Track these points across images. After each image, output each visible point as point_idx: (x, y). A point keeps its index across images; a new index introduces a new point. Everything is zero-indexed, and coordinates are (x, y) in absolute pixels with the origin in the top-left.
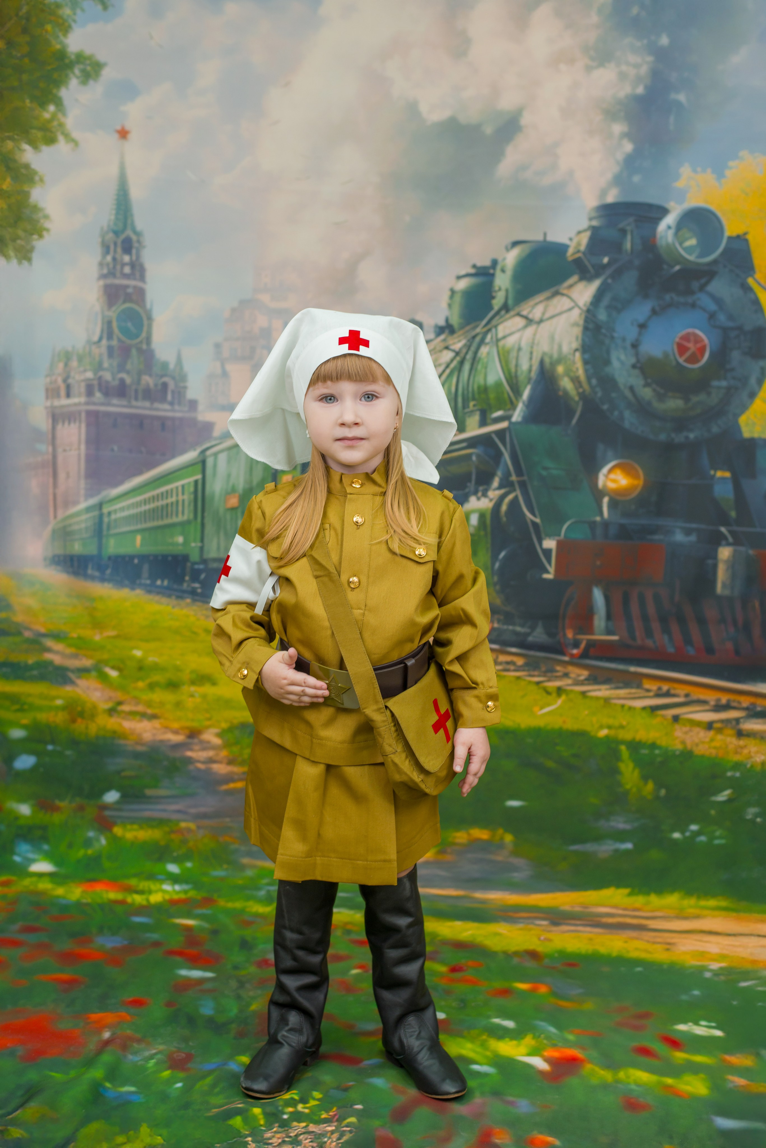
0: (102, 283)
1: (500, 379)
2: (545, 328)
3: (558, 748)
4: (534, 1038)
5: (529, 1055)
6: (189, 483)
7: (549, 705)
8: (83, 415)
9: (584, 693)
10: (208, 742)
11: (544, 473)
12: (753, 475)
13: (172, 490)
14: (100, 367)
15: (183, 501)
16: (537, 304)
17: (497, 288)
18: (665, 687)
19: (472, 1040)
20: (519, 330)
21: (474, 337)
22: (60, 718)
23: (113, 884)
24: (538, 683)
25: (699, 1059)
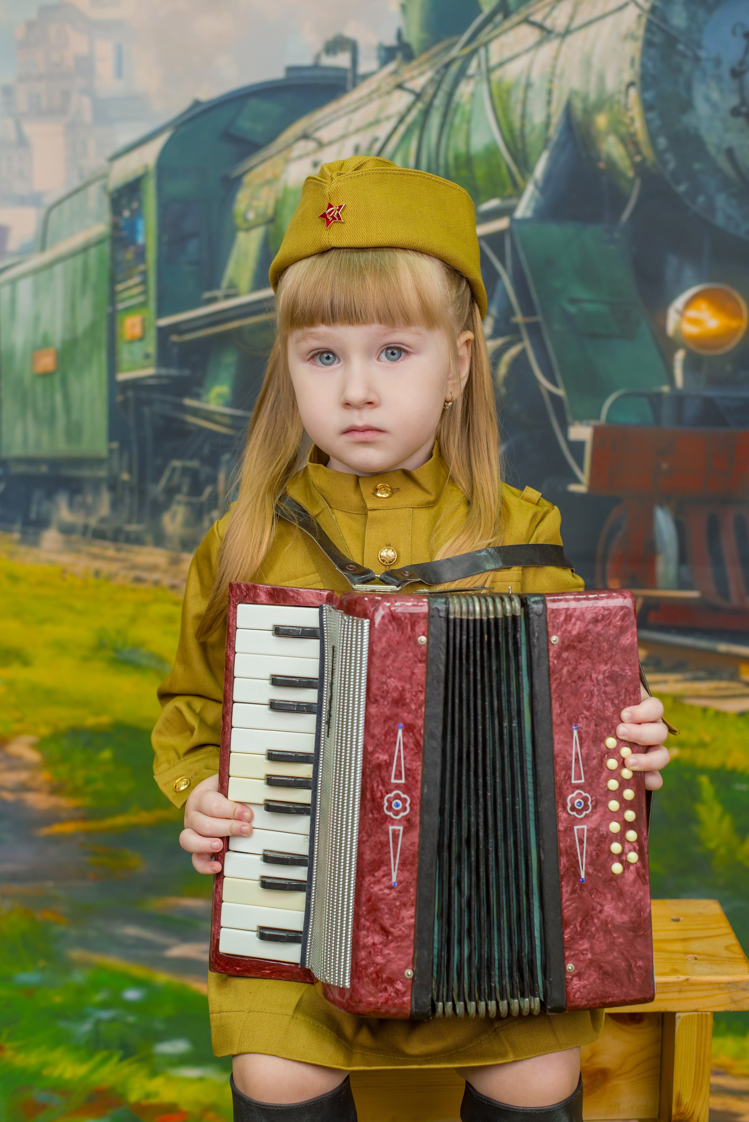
1: (494, 142)
2: (576, 44)
10: (19, 758)
11: (571, 309)
20: (527, 51)
21: (447, 66)
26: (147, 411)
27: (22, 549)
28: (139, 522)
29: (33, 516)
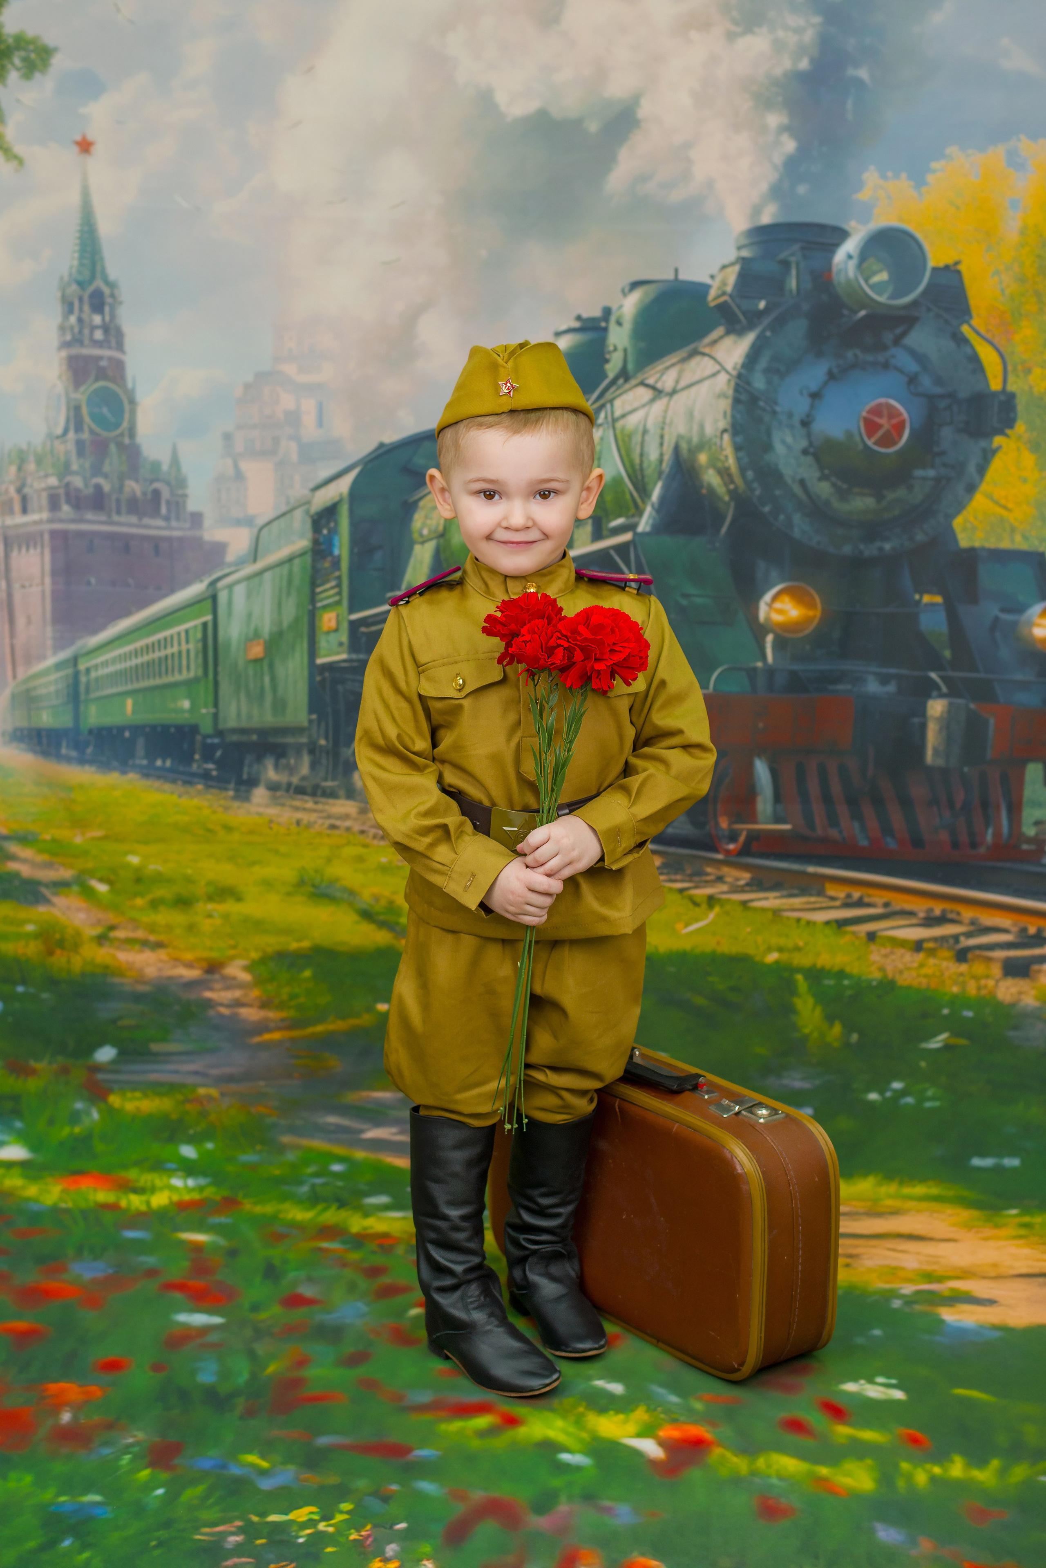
0: (64, 354)
1: (619, 474)
2: (681, 401)
3: (710, 979)
4: (647, 1411)
5: (639, 1435)
6: (195, 627)
7: (697, 920)
8: (47, 537)
9: (744, 904)
10: (234, 978)
11: (684, 602)
12: (973, 598)
13: (172, 637)
14: (65, 470)
15: (188, 651)
16: (667, 368)
17: (611, 348)
18: (856, 894)
19: (564, 1414)
20: (643, 406)
22: (32, 949)
23: (106, 1179)
24: (681, 891)
25: (868, 1435)
26: (340, 688)
27: (236, 804)
28: (333, 780)
29: (245, 776)
